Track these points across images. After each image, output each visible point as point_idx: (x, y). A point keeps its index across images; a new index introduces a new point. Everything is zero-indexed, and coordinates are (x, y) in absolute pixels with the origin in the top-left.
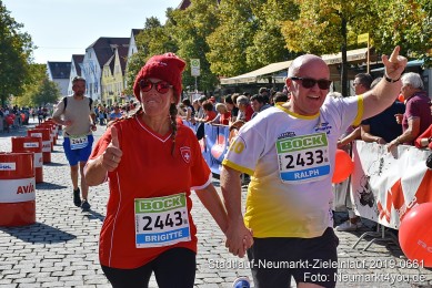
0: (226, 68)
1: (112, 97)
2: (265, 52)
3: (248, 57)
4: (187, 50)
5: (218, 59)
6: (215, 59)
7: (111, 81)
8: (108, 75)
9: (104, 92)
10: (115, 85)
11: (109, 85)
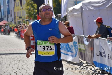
7: (20, 9)
8: (18, 6)
9: (15, 17)
10: (23, 12)
11: (19, 12)
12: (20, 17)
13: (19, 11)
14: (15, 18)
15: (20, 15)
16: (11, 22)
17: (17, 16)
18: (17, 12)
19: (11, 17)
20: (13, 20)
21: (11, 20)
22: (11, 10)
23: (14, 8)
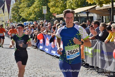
0: (57, 10)
1: (3, 23)
2: (75, 3)
3: (67, 5)
4: (39, 2)
5: (54, 6)
6: (52, 6)
7: (3, 16)
11: (2, 18)
12: (3, 21)
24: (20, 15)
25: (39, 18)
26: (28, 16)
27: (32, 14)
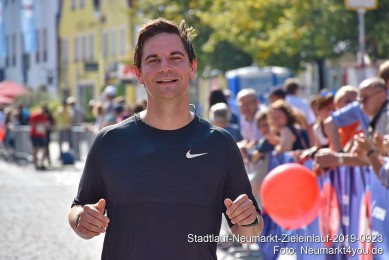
7: (92, 25)
8: (82, 6)
9: (66, 62)
10: (105, 38)
11: (84, 39)
12: (91, 66)
13: (87, 33)
14: (60, 69)
15: (88, 56)
16: (44, 89)
17: (76, 61)
18: (76, 40)
19: (41, 64)
20: (55, 81)
21: (44, 81)
22: (45, 31)
23: (58, 17)
24: (205, 17)
25: (342, 46)
26: (257, 25)
27: (283, 15)
